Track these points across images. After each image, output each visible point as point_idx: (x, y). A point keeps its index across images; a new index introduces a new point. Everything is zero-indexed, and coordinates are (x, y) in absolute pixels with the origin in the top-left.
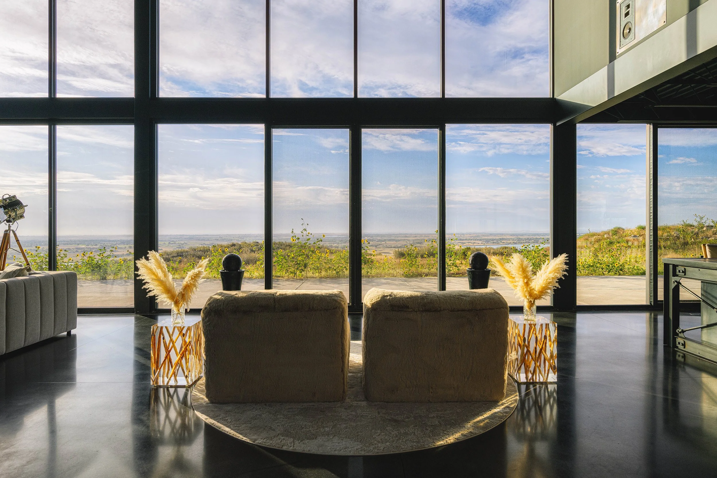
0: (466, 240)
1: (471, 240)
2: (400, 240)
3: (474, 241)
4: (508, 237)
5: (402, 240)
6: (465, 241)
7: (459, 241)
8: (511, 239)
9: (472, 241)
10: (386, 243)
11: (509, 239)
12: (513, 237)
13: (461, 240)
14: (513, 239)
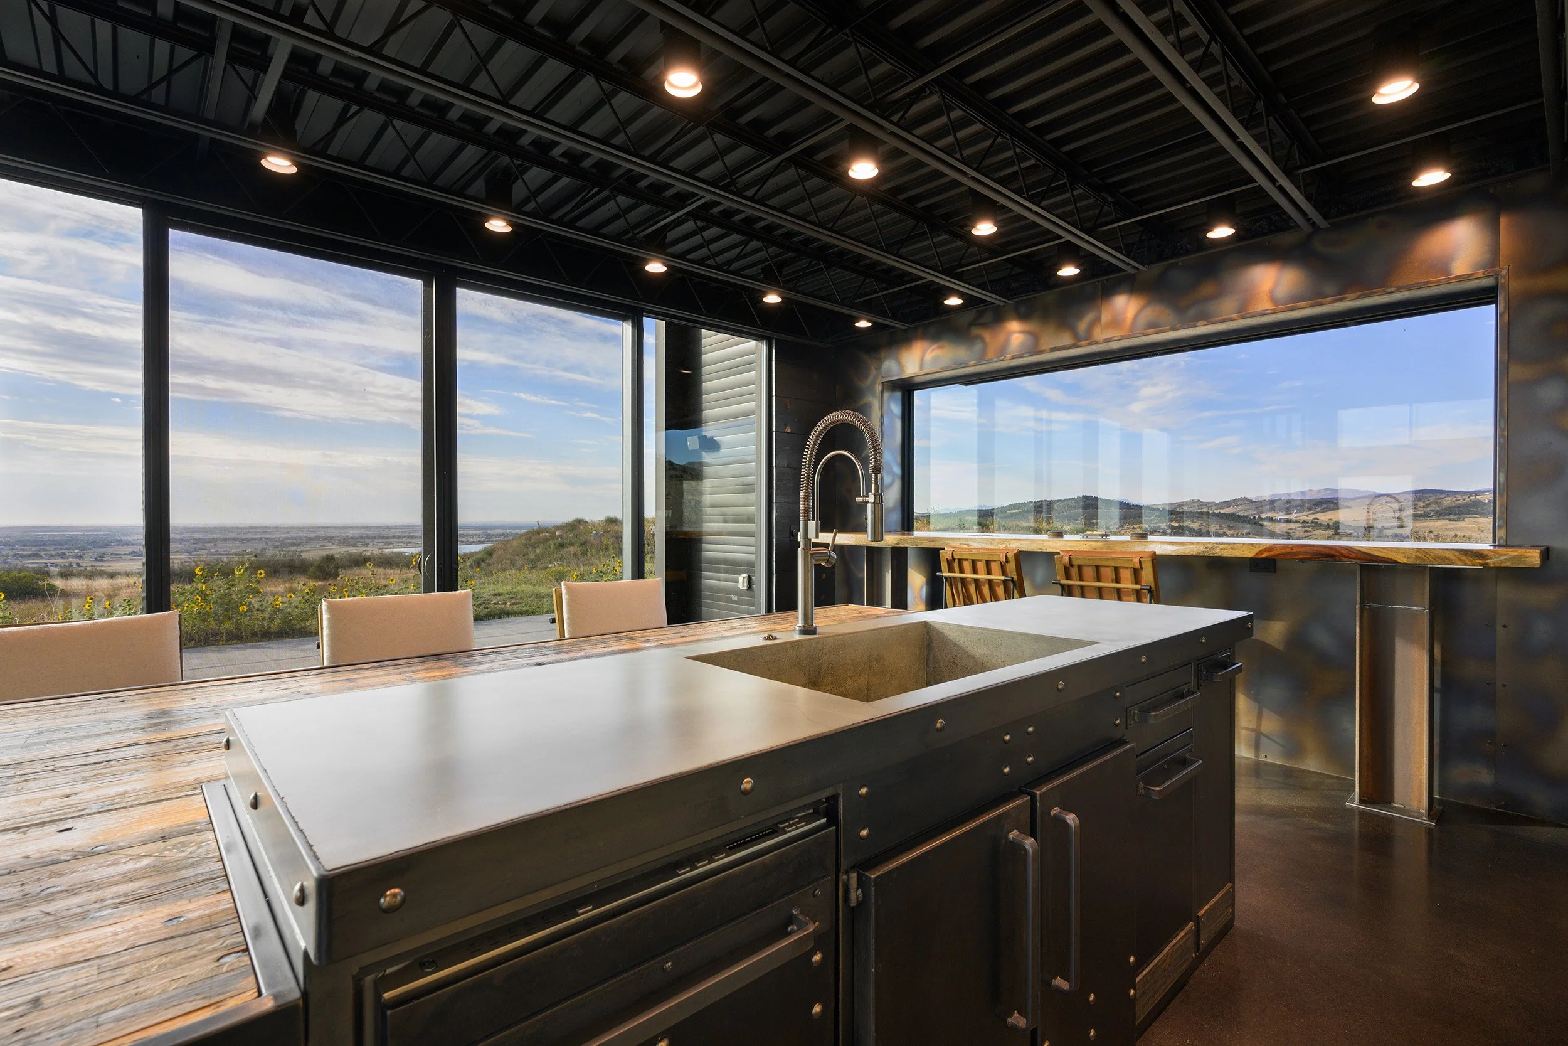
0: (394, 537)
1: (404, 537)
2: (252, 539)
3: (409, 540)
4: (471, 532)
5: (255, 539)
6: (392, 540)
7: (380, 540)
8: (476, 535)
9: (404, 540)
10: (215, 545)
11: (472, 536)
12: (478, 532)
13: (383, 537)
14: (479, 536)
